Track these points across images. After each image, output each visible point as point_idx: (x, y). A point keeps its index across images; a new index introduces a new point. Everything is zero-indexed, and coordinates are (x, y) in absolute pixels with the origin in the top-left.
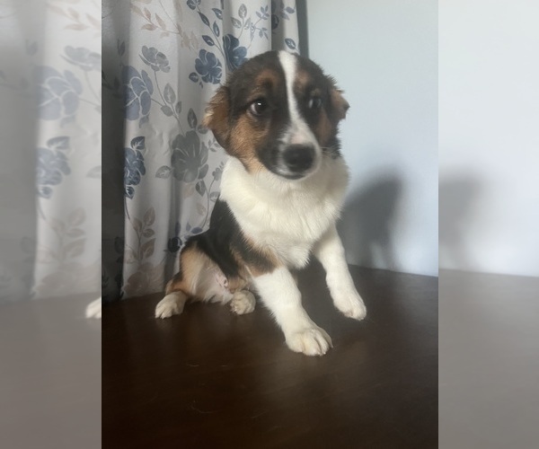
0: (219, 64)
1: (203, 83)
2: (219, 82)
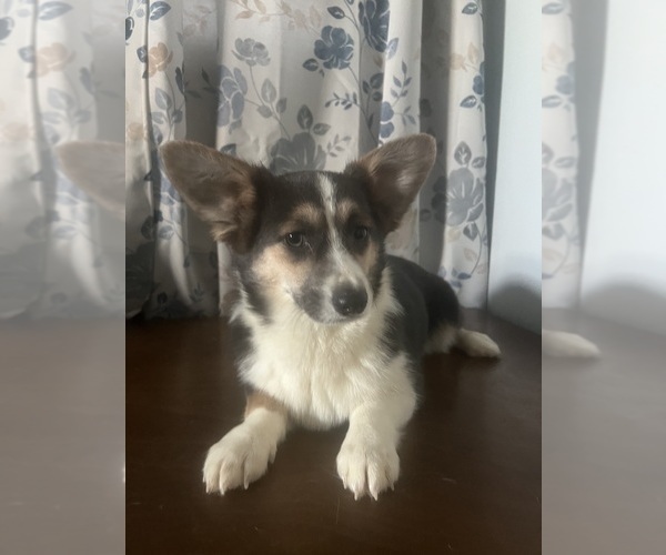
0: (351, 41)
2: (347, 65)
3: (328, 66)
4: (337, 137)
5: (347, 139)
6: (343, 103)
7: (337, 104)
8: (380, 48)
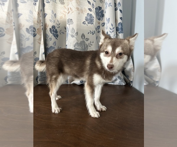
0: (94, 18)
1: (88, 24)
2: (93, 23)
3: (88, 23)
4: (91, 42)
5: (93, 42)
6: (92, 33)
8: (99, 19)
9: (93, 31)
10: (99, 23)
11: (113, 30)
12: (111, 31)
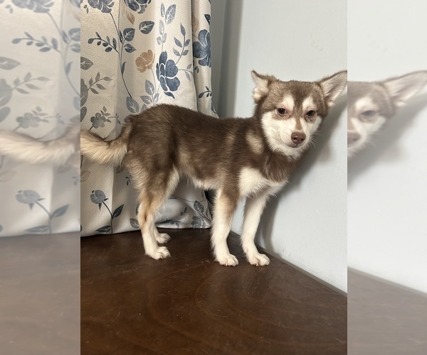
1: (89, 7)
2: (109, 11)
4: (98, 74)
5: (108, 79)
7: (99, 44)
8: (133, 6)
9: (109, 40)
10: (132, 20)
11: (186, 48)
12: (180, 50)
